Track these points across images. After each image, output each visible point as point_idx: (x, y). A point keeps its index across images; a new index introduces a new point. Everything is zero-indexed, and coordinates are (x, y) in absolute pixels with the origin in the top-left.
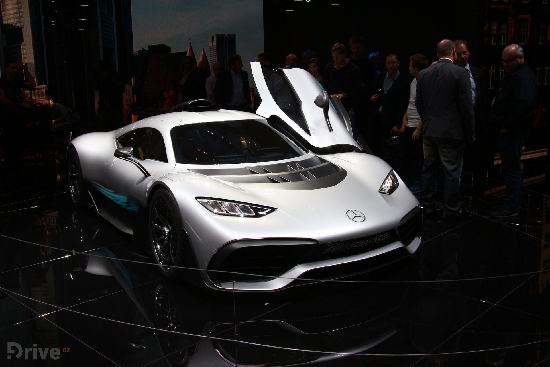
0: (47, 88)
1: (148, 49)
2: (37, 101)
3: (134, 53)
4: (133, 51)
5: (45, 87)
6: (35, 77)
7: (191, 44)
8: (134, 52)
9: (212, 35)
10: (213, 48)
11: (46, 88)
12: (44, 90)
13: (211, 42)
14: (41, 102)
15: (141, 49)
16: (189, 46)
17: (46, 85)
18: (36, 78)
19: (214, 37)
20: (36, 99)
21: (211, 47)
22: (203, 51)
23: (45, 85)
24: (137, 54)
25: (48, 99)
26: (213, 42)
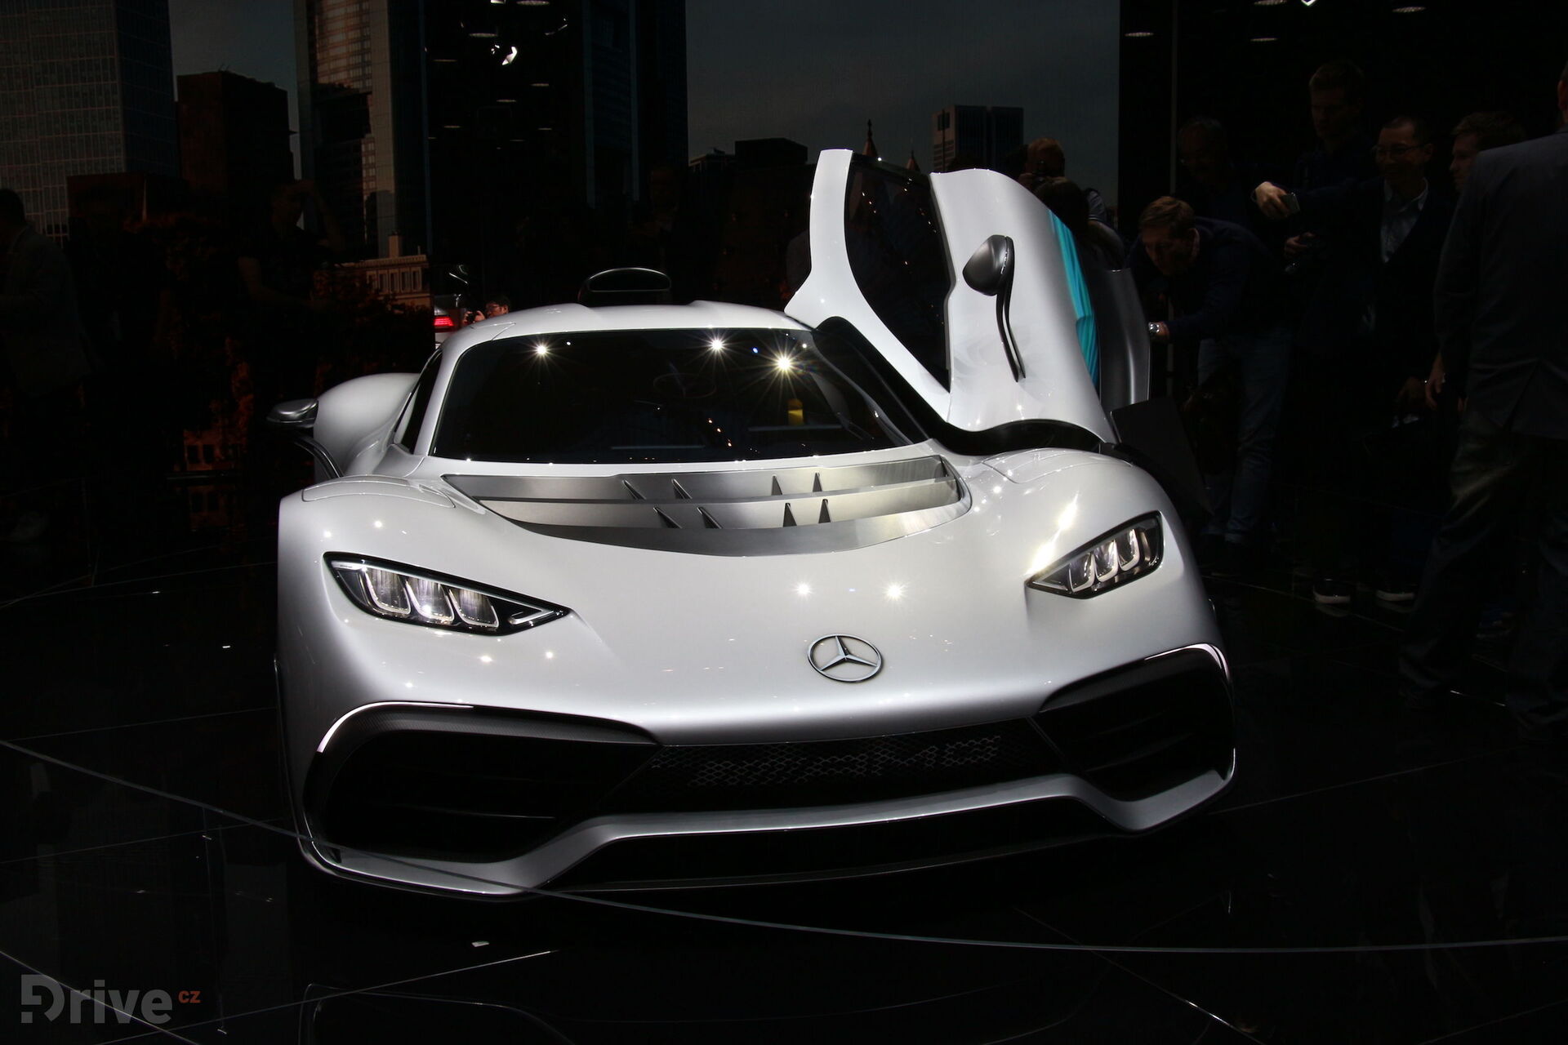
0: (427, 264)
1: (734, 153)
2: (396, 300)
3: (690, 165)
4: (687, 158)
5: (421, 260)
6: (396, 233)
7: (873, 138)
8: (690, 160)
9: (943, 111)
10: (944, 150)
11: (424, 262)
12: (419, 269)
13: (939, 129)
14: (408, 303)
15: (712, 152)
16: (867, 143)
17: (424, 256)
18: (399, 235)
19: (948, 114)
20: (395, 294)
21: (937, 146)
22: (910, 160)
23: (422, 253)
24: (697, 166)
25: (428, 295)
26: (947, 130)
